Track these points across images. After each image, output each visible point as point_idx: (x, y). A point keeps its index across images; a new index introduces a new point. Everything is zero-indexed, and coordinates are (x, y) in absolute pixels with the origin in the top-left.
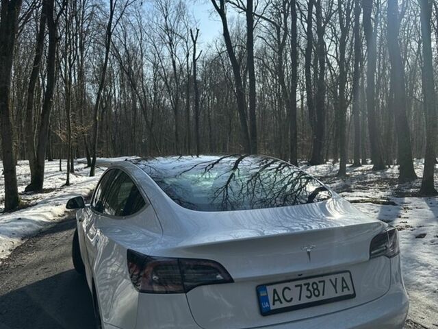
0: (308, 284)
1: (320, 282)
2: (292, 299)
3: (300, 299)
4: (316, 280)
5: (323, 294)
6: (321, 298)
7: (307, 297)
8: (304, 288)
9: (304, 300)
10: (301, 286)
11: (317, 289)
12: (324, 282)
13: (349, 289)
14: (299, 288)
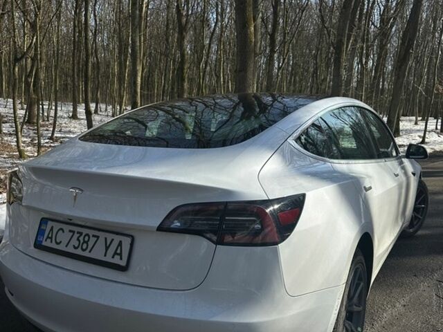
0: (81, 234)
1: (93, 236)
2: (61, 242)
3: (66, 246)
4: (91, 232)
5: (90, 252)
6: (86, 254)
7: (74, 246)
8: (76, 236)
9: (70, 249)
10: (74, 232)
11: (87, 242)
12: (98, 237)
13: (121, 259)
14: (72, 234)
